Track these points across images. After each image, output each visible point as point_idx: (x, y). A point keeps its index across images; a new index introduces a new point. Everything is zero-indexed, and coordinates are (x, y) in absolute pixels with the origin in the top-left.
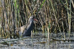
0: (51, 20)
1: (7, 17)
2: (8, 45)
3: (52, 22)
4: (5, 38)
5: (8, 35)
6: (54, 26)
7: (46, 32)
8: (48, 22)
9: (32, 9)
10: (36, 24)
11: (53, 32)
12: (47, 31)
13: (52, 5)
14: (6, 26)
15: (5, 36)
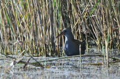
0: (112, 28)
1: (42, 22)
2: (42, 67)
3: (114, 31)
4: (38, 56)
5: (42, 51)
6: (116, 38)
7: (103, 47)
8: (106, 31)
9: (82, 11)
10: (88, 34)
11: (114, 48)
12: (105, 45)
13: (113, 5)
14: (40, 36)
15: (37, 52)
